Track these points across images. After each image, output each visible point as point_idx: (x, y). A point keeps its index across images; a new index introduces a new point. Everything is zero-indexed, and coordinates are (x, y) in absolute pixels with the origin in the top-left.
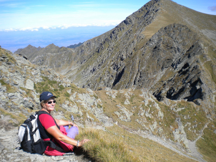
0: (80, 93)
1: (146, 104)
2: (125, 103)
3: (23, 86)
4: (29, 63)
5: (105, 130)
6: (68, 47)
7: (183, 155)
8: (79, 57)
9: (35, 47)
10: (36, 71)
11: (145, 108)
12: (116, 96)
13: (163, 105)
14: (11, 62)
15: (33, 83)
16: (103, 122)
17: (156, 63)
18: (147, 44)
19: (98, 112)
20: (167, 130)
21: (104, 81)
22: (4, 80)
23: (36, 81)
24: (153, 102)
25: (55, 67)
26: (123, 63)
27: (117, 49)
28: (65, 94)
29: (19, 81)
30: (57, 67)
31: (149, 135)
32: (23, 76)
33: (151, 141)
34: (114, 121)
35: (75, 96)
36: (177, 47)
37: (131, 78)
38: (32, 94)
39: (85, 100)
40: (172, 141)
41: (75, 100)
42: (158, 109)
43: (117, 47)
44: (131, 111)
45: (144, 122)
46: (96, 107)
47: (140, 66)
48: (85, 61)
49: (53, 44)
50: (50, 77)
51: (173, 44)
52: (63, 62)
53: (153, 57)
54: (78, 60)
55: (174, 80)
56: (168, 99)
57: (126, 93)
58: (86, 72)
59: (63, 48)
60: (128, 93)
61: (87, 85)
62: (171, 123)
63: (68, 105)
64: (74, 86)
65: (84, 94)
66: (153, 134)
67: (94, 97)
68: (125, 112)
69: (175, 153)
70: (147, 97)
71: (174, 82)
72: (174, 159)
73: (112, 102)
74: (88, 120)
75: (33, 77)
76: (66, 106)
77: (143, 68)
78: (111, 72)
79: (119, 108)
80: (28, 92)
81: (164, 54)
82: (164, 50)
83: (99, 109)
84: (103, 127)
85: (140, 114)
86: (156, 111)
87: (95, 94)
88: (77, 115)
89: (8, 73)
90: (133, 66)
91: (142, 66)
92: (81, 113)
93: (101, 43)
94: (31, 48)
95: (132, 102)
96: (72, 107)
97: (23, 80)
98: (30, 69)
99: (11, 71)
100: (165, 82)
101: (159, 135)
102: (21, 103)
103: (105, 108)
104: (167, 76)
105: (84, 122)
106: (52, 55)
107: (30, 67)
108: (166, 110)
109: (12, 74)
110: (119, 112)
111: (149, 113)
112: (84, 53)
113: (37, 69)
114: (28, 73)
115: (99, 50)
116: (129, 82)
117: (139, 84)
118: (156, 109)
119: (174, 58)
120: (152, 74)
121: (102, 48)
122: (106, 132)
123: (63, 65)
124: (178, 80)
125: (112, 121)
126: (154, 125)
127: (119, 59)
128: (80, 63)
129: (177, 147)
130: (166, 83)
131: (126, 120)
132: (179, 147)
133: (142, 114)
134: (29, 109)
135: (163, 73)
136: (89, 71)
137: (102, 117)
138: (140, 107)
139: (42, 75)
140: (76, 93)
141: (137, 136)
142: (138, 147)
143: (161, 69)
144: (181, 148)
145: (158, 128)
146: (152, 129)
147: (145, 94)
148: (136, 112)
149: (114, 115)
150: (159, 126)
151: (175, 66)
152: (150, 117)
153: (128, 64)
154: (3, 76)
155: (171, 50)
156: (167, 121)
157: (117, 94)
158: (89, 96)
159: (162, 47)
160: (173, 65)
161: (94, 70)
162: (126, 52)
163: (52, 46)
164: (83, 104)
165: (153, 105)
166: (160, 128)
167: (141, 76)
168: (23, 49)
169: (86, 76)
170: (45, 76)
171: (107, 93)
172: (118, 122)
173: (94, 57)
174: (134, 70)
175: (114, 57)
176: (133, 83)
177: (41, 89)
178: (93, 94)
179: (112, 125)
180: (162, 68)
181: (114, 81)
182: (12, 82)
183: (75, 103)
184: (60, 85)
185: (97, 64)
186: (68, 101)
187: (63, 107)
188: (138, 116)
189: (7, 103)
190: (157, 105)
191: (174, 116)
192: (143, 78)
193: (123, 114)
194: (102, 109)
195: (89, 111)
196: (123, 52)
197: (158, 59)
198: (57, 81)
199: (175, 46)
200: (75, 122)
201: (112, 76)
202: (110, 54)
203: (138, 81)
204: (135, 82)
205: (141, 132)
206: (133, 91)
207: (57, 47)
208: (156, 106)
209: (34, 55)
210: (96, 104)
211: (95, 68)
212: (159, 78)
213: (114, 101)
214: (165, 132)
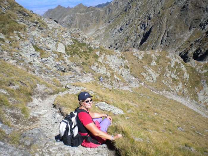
0: (108, 55)
1: (172, 66)
2: (152, 64)
3: (55, 50)
4: (60, 27)
5: (132, 90)
6: (96, 6)
7: (206, 116)
8: (107, 16)
9: (64, 7)
10: (66, 34)
11: (171, 69)
12: (143, 58)
13: (189, 66)
14: (43, 27)
15: (64, 47)
16: (130, 82)
17: (184, 22)
18: (175, 3)
19: (125, 73)
20: (192, 91)
21: (131, 40)
22: (37, 45)
23: (67, 43)
24: (179, 63)
25: (83, 26)
26: (151, 22)
27: (144, 8)
28: (94, 56)
29: (51, 45)
30: (85, 26)
31: (174, 95)
32: (55, 40)
33: (176, 101)
34: (140, 82)
35: (103, 58)
36: (205, 7)
37: (158, 38)
38: (63, 57)
39: (112, 61)
40: (196, 102)
41: (103, 61)
42: (184, 70)
43: (144, 6)
44: (157, 72)
45: (170, 82)
46: (123, 68)
47: (168, 25)
48: (113, 20)
49: (81, 4)
50: (80, 39)
51: (201, 4)
52: (92, 21)
53: (181, 17)
54: (105, 19)
55: (201, 40)
56: (195, 61)
57: (153, 54)
58: (114, 31)
59: (91, 8)
60: (155, 54)
61: (114, 44)
62: (196, 85)
63: (97, 67)
64: (102, 48)
65: (111, 56)
66: (178, 95)
67: (121, 59)
68: (152, 73)
69: (198, 114)
70: (174, 58)
71: (202, 43)
72: (197, 121)
73: (138, 63)
74: (115, 81)
75: (64, 40)
76: (95, 68)
77: (171, 28)
78: (139, 31)
79: (145, 69)
80: (60, 55)
81: (192, 14)
82: (192, 10)
83: (126, 70)
84: (130, 87)
85: (166, 75)
86: (181, 72)
87: (123, 55)
88: (105, 76)
89: (41, 37)
90: (161, 25)
91: (170, 26)
92: (109, 74)
93: (129, 2)
94: (60, 8)
95: (158, 63)
96: (101, 68)
97: (55, 44)
98: (61, 33)
99: (44, 35)
100: (193, 42)
101: (184, 96)
102: (54, 67)
103: (132, 69)
104: (194, 36)
105: (112, 82)
106: (81, 15)
107: (61, 30)
108: (192, 71)
109: (44, 38)
110: (145, 73)
111: (175, 74)
112: (111, 12)
113: (67, 32)
114: (59, 36)
115: (126, 9)
116: (156, 42)
117: (166, 44)
118: (182, 70)
119: (203, 18)
120: (179, 33)
121: (130, 7)
122: (132, 92)
123: (91, 25)
124: (205, 41)
125: (139, 82)
126: (179, 85)
127: (147, 18)
128: (107, 22)
129: (200, 108)
130: (194, 44)
131: (152, 81)
132: (203, 108)
133: (168, 75)
134: (61, 72)
135: (190, 33)
136: (117, 31)
137: (128, 78)
138: (166, 68)
139: (72, 37)
140: (104, 54)
141: (162, 96)
142: (163, 108)
143: (188, 29)
144: (204, 110)
145: (183, 89)
146: (176, 90)
147: (172, 55)
148: (162, 73)
149: (140, 76)
150: (184, 87)
151: (203, 26)
152: (176, 78)
153: (156, 24)
154: (36, 42)
155: (199, 10)
156: (193, 82)
157: (144, 55)
158: (117, 57)
159: (190, 6)
160: (201, 26)
161: (121, 29)
162: (154, 11)
163: (80, 5)
164: (111, 65)
165: (179, 66)
166: (185, 89)
167: (168, 35)
168: (53, 9)
169: (114, 36)
170: (75, 39)
171: (134, 54)
172: (144, 82)
173: (122, 16)
174: (161, 30)
175: (141, 16)
176: (160, 43)
177: (72, 51)
178: (120, 55)
179: (138, 86)
180: (190, 28)
181: (141, 40)
182: (44, 47)
183: (103, 65)
184: (89, 47)
185: (125, 24)
186: (97, 63)
187: (92, 68)
188: (164, 76)
189: (41, 68)
190: (184, 66)
191: (199, 78)
192: (170, 38)
193: (149, 75)
194: (129, 70)
195: (116, 72)
196: (151, 11)
197: (186, 19)
198: (86, 43)
199: (204, 6)
200: (103, 82)
201: (139, 35)
202: (137, 13)
203: (165, 41)
204: (162, 42)
205: (166, 93)
206: (160, 53)
207: (85, 7)
208: (182, 67)
209: (64, 15)
210: (123, 65)
211: (122, 27)
212: (186, 39)
213: (140, 62)
214: (190, 93)
